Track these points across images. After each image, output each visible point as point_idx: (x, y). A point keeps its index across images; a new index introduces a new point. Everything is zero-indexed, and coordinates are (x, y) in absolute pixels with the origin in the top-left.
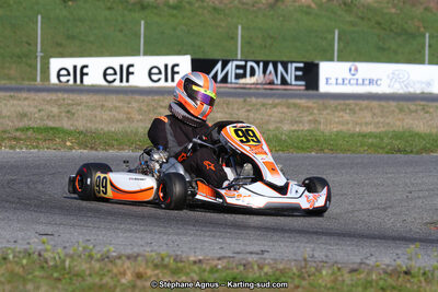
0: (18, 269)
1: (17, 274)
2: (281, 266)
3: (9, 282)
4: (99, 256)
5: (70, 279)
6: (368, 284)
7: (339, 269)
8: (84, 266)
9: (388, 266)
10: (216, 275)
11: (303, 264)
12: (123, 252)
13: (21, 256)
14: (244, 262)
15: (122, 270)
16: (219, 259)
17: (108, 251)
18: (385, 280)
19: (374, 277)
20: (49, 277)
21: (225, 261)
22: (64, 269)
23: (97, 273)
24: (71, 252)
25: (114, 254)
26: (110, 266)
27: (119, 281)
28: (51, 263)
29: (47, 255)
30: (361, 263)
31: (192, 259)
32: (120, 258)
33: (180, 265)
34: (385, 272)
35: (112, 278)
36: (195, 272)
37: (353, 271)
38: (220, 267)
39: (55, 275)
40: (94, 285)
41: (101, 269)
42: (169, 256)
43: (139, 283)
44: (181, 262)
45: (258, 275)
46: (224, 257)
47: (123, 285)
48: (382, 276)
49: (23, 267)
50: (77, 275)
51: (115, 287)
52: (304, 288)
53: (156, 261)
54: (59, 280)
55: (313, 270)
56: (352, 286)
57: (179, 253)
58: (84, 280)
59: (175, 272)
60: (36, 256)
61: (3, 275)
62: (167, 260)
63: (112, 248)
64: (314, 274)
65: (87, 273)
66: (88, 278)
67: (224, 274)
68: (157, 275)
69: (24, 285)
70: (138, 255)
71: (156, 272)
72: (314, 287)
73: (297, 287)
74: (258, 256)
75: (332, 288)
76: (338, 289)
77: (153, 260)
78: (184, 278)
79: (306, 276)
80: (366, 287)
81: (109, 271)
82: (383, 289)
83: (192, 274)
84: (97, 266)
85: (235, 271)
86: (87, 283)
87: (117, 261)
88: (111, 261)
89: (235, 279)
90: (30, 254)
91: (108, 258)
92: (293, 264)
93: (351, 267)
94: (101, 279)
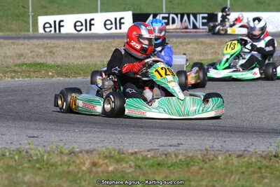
0: (12, 163)
1: (11, 166)
2: (191, 155)
3: (6, 171)
4: (67, 151)
5: (48, 168)
6: (249, 165)
7: (230, 155)
8: (57, 159)
9: (263, 152)
10: (146, 162)
11: (205, 152)
12: (83, 148)
13: (15, 153)
14: (165, 152)
15: (82, 161)
16: (149, 151)
17: (73, 148)
18: (261, 162)
19: (254, 160)
20: (33, 167)
21: (153, 152)
22: (43, 161)
23: (66, 164)
24: (48, 149)
25: (77, 150)
26: (74, 158)
27: (80, 168)
28: (35, 158)
29: (32, 152)
30: (245, 151)
31: (130, 151)
32: (81, 152)
33: (122, 156)
34: (262, 156)
35: (76, 166)
36: (132, 160)
37: (239, 156)
38: (149, 156)
39: (37, 165)
40: (64, 171)
41: (69, 160)
42: (115, 150)
43: (94, 169)
44: (123, 153)
45: (175, 161)
46: (152, 150)
47: (83, 171)
48: (259, 159)
49: (15, 161)
50: (52, 165)
51: (78, 172)
52: (206, 169)
53: (107, 154)
54: (40, 169)
55: (212, 156)
56: (239, 166)
57: (122, 147)
58: (57, 169)
59: (118, 161)
60: (24, 153)
61: (2, 167)
62: (113, 152)
63: (76, 146)
64: (213, 160)
65: (59, 164)
66: (60, 167)
67: (151, 161)
68: (106, 164)
69: (16, 174)
70: (94, 150)
71: (106, 161)
72: (213, 168)
73: (202, 169)
74: (175, 148)
75: (225, 169)
76: (229, 169)
77: (104, 153)
78: (124, 165)
79: (207, 161)
80: (248, 168)
81: (73, 162)
82: (260, 168)
83: (131, 163)
84: (66, 158)
85: (160, 159)
86: (59, 170)
87: (80, 154)
88: (75, 155)
89: (159, 164)
90: (20, 152)
91: (74, 153)
92: (199, 152)
93: (238, 153)
94: (68, 168)
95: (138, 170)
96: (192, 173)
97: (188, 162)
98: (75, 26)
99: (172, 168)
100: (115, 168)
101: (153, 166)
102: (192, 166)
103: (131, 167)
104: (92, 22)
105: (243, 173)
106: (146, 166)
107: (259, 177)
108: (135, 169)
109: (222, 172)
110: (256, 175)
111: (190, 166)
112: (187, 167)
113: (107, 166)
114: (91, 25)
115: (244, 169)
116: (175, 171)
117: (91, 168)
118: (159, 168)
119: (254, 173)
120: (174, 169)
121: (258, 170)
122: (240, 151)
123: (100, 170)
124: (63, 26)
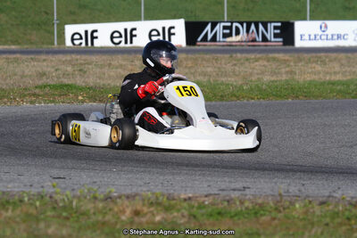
0: (32, 211)
1: (31, 215)
2: (260, 201)
3: (24, 222)
4: (102, 196)
5: (78, 217)
6: (335, 214)
7: (310, 202)
8: (90, 206)
9: (352, 198)
10: (204, 211)
11: (279, 198)
12: (124, 193)
13: (35, 198)
14: (228, 198)
15: (121, 208)
16: (206, 196)
17: (110, 192)
18: (350, 211)
19: (341, 208)
20: (59, 216)
21: (211, 197)
22: (72, 208)
23: (100, 212)
24: (78, 193)
25: (115, 194)
26: (111, 205)
27: (119, 218)
28: (61, 204)
29: (57, 197)
30: (329, 197)
31: (183, 196)
32: (120, 197)
33: (173, 202)
34: (351, 204)
35: (113, 216)
36: (185, 208)
37: (322, 203)
38: (207, 203)
39: (64, 214)
40: (98, 222)
41: (104, 208)
42: (163, 195)
43: (137, 219)
44: (174, 199)
45: (239, 209)
46: (211, 195)
47: (122, 221)
48: (348, 207)
49: (36, 208)
50: (83, 214)
51: (116, 223)
52: (279, 220)
53: (153, 199)
54: (67, 218)
55: (287, 203)
56: (321, 216)
57: (172, 192)
58: (89, 218)
59: (168, 209)
60: (47, 198)
61: (19, 216)
62: (161, 198)
63: (113, 190)
64: (288, 208)
65: (92, 211)
66: (93, 216)
67: (210, 210)
68: (151, 212)
69: (37, 225)
70: (136, 195)
71: (152, 209)
72: (289, 218)
73: (274, 219)
74: (240, 192)
75: (304, 219)
76: (309, 220)
77: (149, 199)
78: (175, 214)
79: (281, 209)
80: (333, 218)
81: (110, 210)
82: (349, 219)
83: (183, 211)
84: (101, 205)
85: (220, 206)
86: (91, 220)
87: (118, 200)
88: (113, 201)
89: (219, 213)
90: (42, 197)
91: (110, 198)
92: (270, 199)
93: (321, 199)
94: (104, 217)
95: (193, 220)
96: (261, 224)
97: (257, 211)
98: (112, 37)
99: (236, 218)
100: (163, 218)
101: (211, 215)
102: (262, 215)
103: (183, 216)
104: (134, 33)
105: (327, 225)
106: (203, 215)
107: (348, 230)
108: (189, 218)
109: (300, 224)
110: (344, 228)
111: (258, 215)
112: (256, 217)
113: (153, 215)
114: (132, 36)
115: (328, 220)
116: (240, 222)
117: (132, 218)
118: (220, 218)
119: (341, 224)
120: (239, 219)
121: (346, 221)
122: (324, 196)
123: (144, 220)
124: (97, 38)
